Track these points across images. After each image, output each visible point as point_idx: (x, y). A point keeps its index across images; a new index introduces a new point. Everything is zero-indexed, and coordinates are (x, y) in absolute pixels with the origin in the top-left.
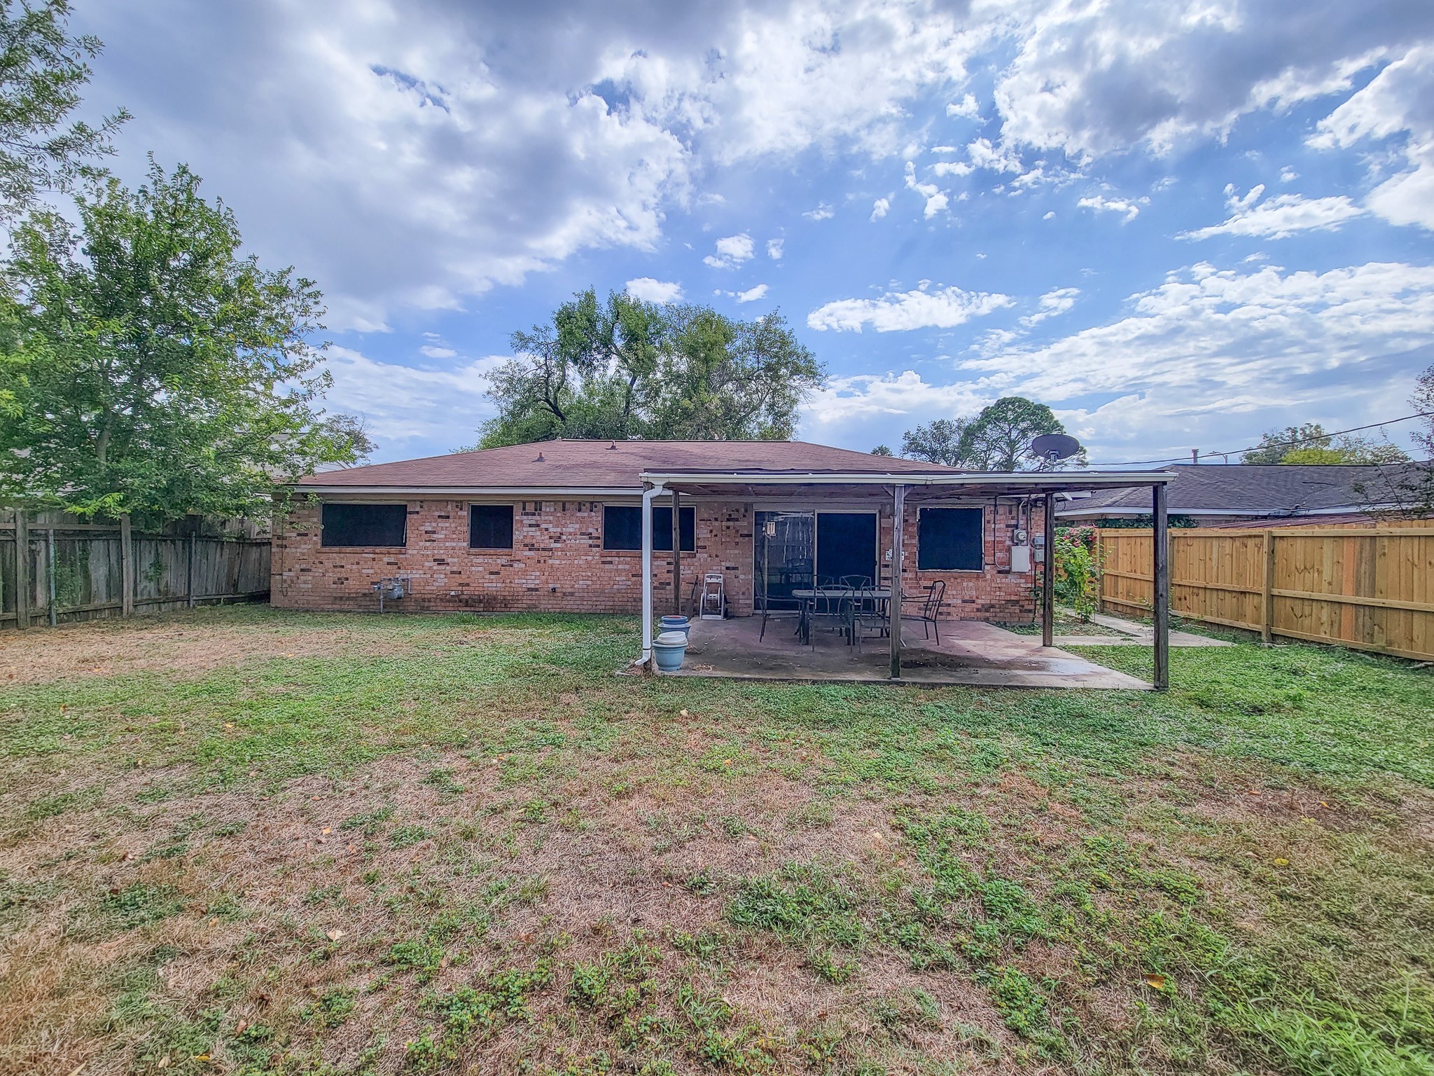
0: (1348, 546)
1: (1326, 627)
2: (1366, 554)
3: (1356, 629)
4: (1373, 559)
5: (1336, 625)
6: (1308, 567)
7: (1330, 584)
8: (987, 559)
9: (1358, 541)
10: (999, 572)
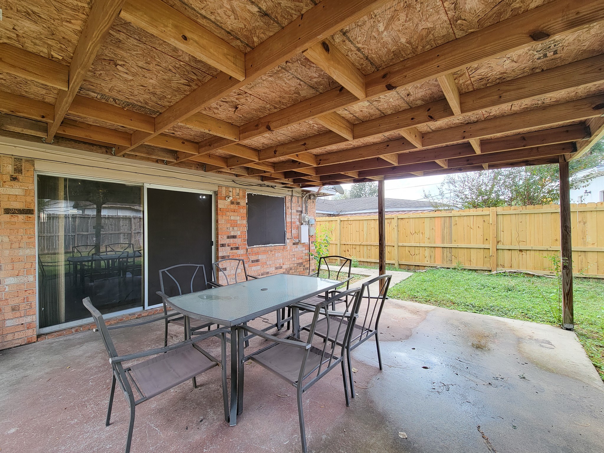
0: (437, 222)
1: (428, 258)
2: (447, 225)
3: (443, 259)
4: (450, 226)
5: (433, 258)
6: (417, 232)
7: (429, 239)
8: (288, 235)
9: (443, 219)
10: (294, 244)
